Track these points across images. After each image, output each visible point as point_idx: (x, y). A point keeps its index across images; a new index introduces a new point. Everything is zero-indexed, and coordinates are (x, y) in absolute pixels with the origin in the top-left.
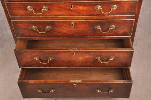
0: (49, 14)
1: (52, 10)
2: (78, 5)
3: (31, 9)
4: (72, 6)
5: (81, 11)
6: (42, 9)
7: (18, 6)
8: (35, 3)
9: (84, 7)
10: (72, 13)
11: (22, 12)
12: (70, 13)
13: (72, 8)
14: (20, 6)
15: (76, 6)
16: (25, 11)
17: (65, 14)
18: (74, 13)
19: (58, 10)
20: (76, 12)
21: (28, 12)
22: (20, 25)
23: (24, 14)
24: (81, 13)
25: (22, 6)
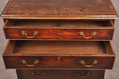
0: (39, 37)
1: (42, 34)
2: (64, 31)
3: (24, 33)
4: (59, 32)
5: (66, 35)
6: (34, 34)
7: (13, 31)
8: (28, 28)
9: (69, 33)
10: (59, 37)
11: (17, 35)
12: (58, 37)
13: (59, 33)
14: (16, 31)
15: (62, 32)
16: (19, 35)
17: (53, 37)
18: (61, 37)
19: (47, 35)
20: (62, 37)
21: (21, 36)
22: (10, 59)
23: (18, 37)
24: (66, 38)
25: (17, 31)
